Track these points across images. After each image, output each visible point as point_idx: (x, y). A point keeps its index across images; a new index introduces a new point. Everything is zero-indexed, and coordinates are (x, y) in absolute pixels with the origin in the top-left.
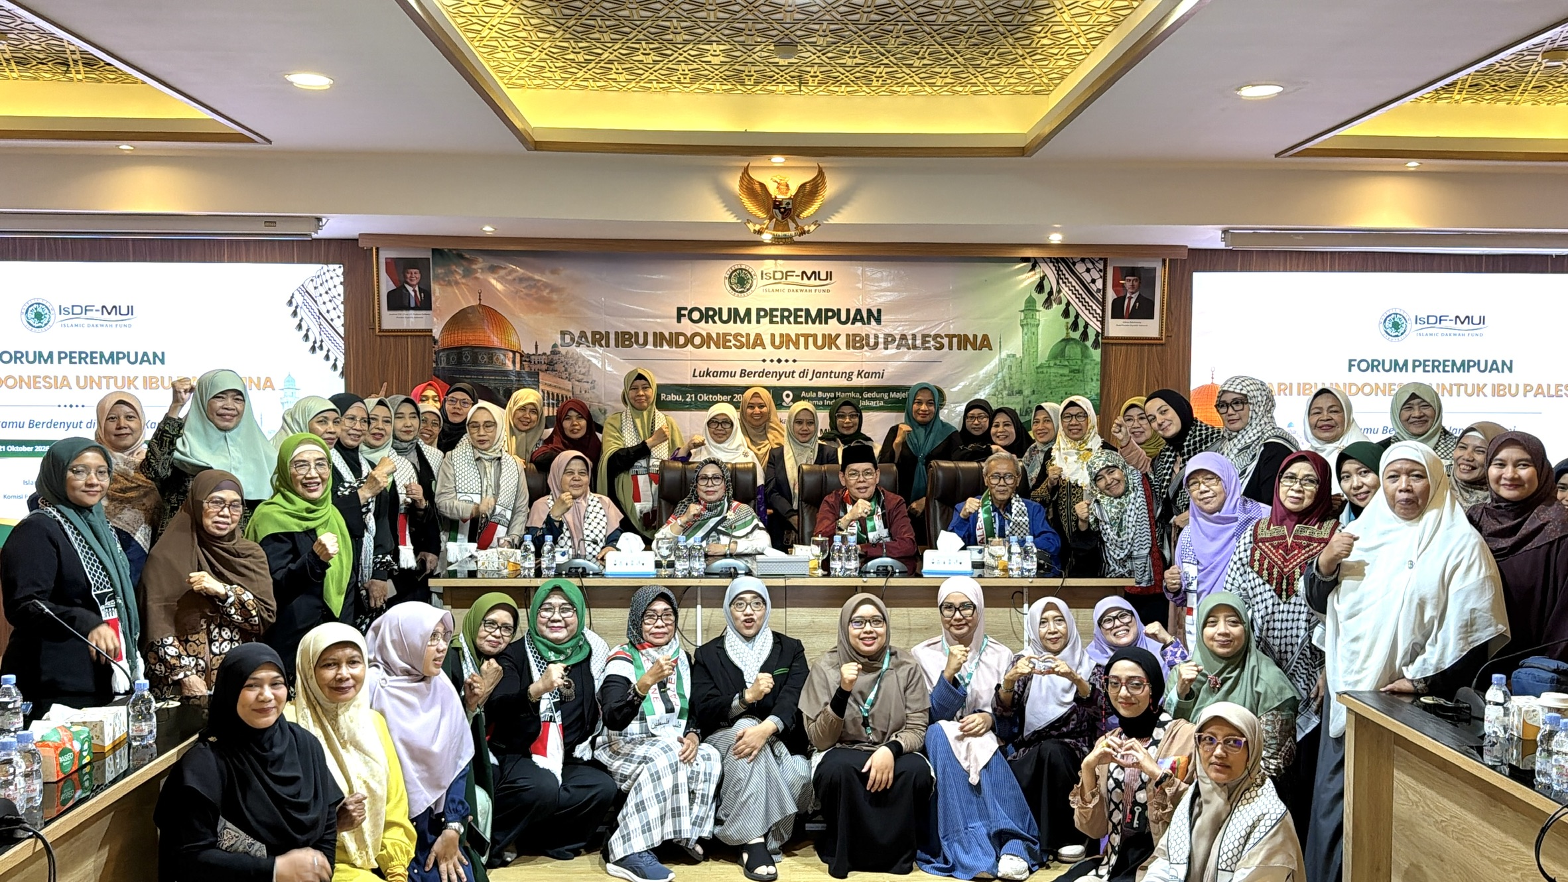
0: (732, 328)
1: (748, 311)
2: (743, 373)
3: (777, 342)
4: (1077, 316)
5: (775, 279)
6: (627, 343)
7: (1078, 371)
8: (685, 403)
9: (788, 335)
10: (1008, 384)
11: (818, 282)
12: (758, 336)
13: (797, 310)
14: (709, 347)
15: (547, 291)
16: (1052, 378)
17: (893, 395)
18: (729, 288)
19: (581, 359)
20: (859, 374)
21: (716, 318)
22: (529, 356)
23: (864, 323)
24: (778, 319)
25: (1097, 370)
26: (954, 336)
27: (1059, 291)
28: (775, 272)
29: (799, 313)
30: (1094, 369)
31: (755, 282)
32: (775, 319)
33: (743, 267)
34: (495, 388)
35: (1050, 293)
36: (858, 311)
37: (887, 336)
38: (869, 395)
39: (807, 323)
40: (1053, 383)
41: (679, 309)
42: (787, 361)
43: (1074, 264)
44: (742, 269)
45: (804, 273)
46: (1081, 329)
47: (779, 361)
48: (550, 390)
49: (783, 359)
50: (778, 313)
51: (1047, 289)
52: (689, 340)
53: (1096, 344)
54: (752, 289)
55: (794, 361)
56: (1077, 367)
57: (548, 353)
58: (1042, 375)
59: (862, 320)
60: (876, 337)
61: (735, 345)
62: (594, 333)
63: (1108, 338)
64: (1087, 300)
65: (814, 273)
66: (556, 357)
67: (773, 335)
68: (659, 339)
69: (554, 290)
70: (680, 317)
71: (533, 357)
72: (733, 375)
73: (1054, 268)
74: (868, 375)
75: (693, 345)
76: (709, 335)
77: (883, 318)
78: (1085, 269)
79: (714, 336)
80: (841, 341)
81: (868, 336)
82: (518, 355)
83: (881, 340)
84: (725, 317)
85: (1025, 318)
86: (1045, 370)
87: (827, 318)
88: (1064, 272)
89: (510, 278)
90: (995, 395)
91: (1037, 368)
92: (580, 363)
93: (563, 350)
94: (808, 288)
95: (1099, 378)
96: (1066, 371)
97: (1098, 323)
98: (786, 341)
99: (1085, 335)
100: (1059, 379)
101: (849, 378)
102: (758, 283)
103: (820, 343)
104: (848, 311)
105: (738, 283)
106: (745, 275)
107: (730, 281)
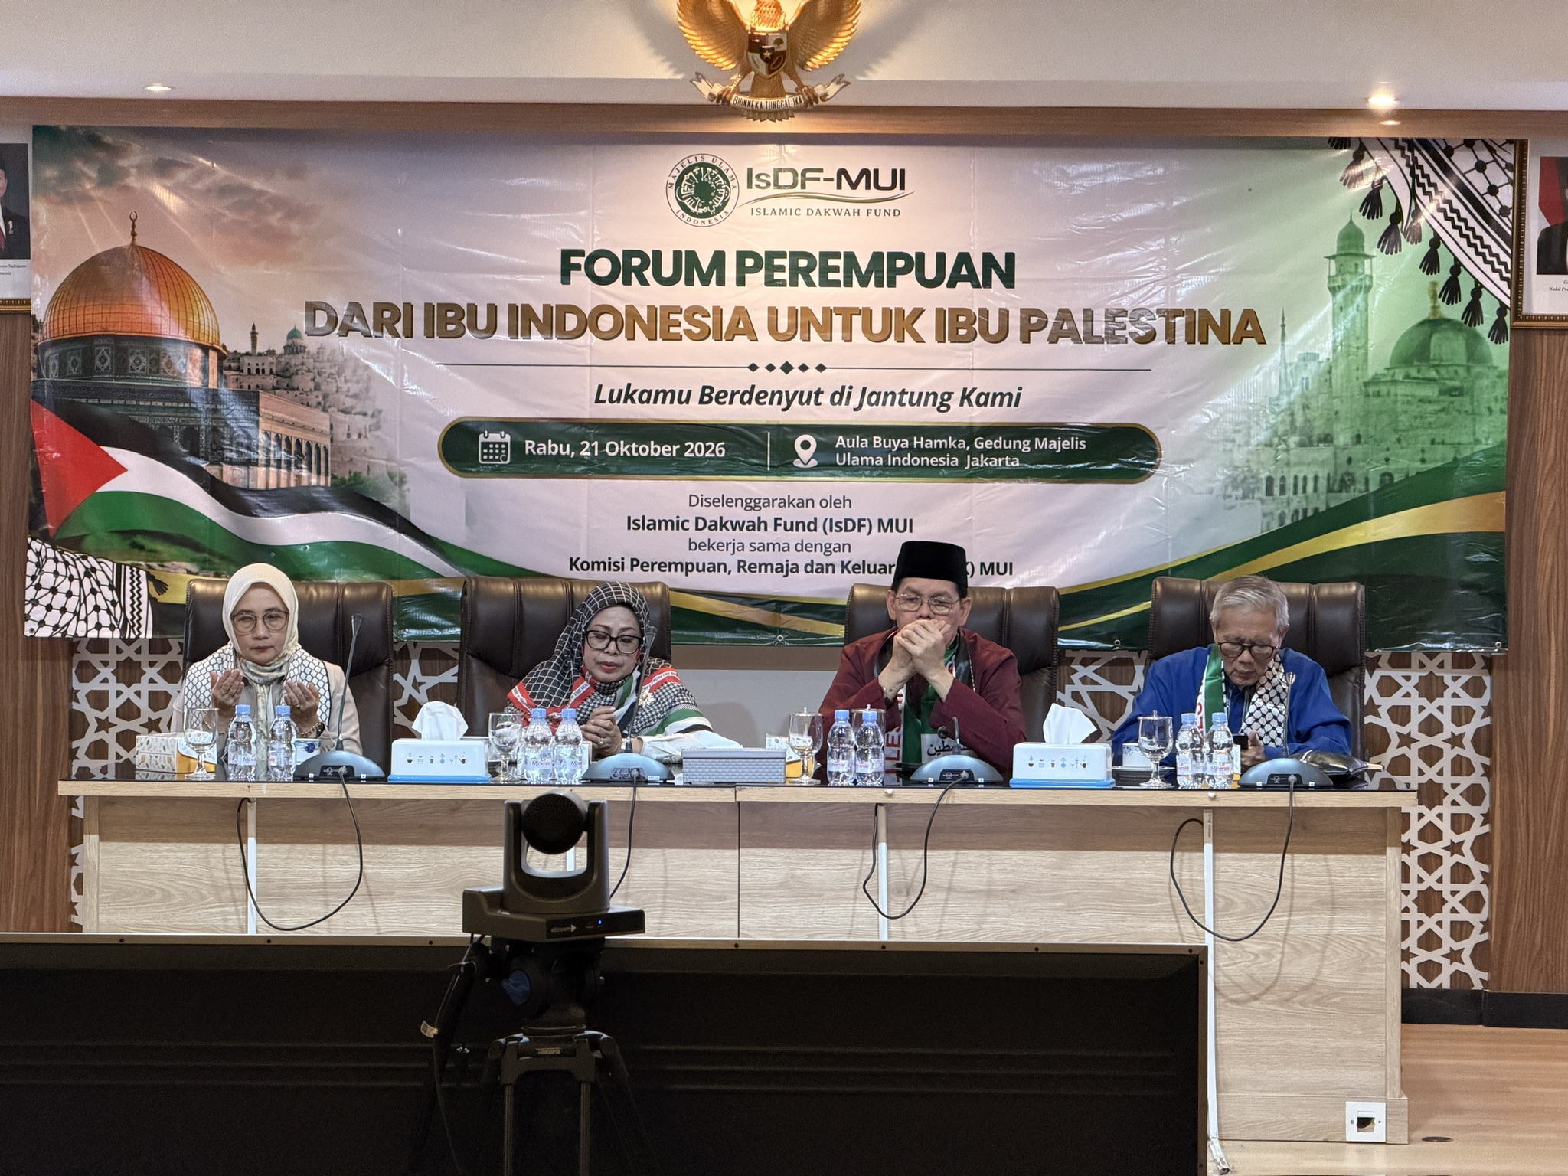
0: (682, 295)
1: (719, 258)
2: (708, 395)
3: (783, 325)
4: (1457, 268)
5: (777, 186)
6: (451, 327)
7: (1459, 392)
8: (579, 461)
9: (807, 311)
10: (1299, 420)
11: (874, 193)
12: (741, 313)
13: (826, 256)
14: (631, 337)
15: (279, 215)
16: (1400, 407)
17: (1041, 444)
18: (677, 207)
19: (352, 364)
20: (965, 397)
21: (648, 274)
22: (237, 357)
23: (976, 285)
24: (785, 276)
25: (1502, 390)
26: (1179, 313)
27: (1416, 213)
28: (777, 171)
29: (832, 262)
30: (1494, 385)
31: (734, 193)
32: (777, 276)
33: (708, 160)
34: (164, 427)
35: (1396, 217)
36: (964, 259)
37: (1027, 313)
38: (988, 444)
39: (848, 283)
40: (1402, 418)
41: (567, 255)
42: (804, 368)
43: (1449, 152)
44: (705, 165)
45: (842, 172)
46: (1466, 297)
47: (787, 368)
48: (283, 431)
49: (796, 364)
50: (785, 262)
51: (1388, 208)
52: (588, 323)
53: (1498, 332)
54: (728, 208)
55: (821, 368)
56: (1457, 383)
57: (279, 350)
58: (1376, 401)
59: (971, 277)
60: (1004, 315)
61: (688, 333)
62: (379, 308)
63: (1530, 318)
64: (1479, 231)
65: (865, 172)
66: (295, 360)
67: (773, 312)
68: (522, 319)
69: (294, 211)
70: (567, 270)
71: (246, 360)
72: (683, 398)
73: (1402, 162)
74: (986, 399)
75: (596, 331)
76: (631, 311)
77: (1019, 274)
78: (1473, 163)
79: (643, 313)
80: (926, 325)
81: (984, 312)
82: (213, 356)
83: (1015, 322)
84: (667, 271)
85: (1339, 272)
86: (1384, 389)
87: (894, 272)
88: (1427, 170)
89: (198, 186)
90: (1270, 445)
91: (1366, 384)
92: (348, 373)
93: (311, 344)
94: (851, 206)
95: (1504, 405)
96: (1431, 392)
97: (1504, 285)
98: (802, 323)
99: (1474, 312)
100: (1415, 409)
101: (943, 406)
102: (740, 195)
103: (877, 327)
104: (941, 258)
105: (696, 194)
106: (712, 177)
107: (680, 191)
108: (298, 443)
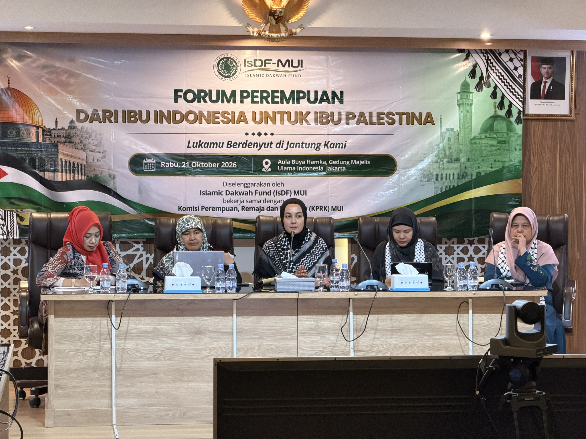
0: (220, 107)
1: (233, 93)
2: (230, 144)
3: (258, 119)
4: (503, 97)
5: (255, 66)
6: (132, 119)
7: (504, 142)
8: (181, 170)
9: (267, 113)
10: (448, 153)
11: (291, 69)
12: (242, 113)
13: (274, 92)
14: (201, 123)
15: (66, 76)
16: (483, 148)
17: (354, 162)
18: (217, 74)
19: (94, 134)
20: (326, 145)
21: (207, 99)
22: (50, 130)
23: (329, 103)
24: (258, 99)
25: (520, 141)
26: (404, 113)
27: (488, 77)
28: (255, 60)
29: (276, 94)
30: (517, 140)
31: (239, 69)
32: (256, 99)
33: (229, 56)
34: (22, 158)
35: (481, 78)
36: (325, 93)
37: (348, 114)
38: (334, 162)
39: (282, 102)
40: (484, 152)
41: (176, 91)
42: (266, 134)
43: (500, 54)
44: (228, 58)
45: (279, 61)
46: (506, 108)
47: (259, 134)
48: (68, 159)
49: (263, 133)
50: (258, 94)
51: (478, 75)
52: (185, 117)
53: (518, 120)
54: (237, 74)
55: (272, 134)
56: (503, 139)
57: (66, 128)
58: (475, 146)
59: (327, 100)
60: (340, 114)
61: (222, 121)
62: (105, 112)
63: (528, 115)
64: (511, 84)
65: (288, 61)
66: (73, 132)
67: (254, 113)
68: (159, 117)
69: (72, 74)
70: (176, 98)
71: (53, 132)
72: (220, 145)
73: (484, 58)
74: (333, 145)
75: (187, 120)
76: (200, 112)
77: (345, 99)
78: (508, 59)
79: (205, 114)
80: (311, 117)
81: (332, 113)
82: (40, 130)
83: (344, 117)
84: (214, 98)
85: (461, 98)
86: (478, 141)
87: (299, 99)
88: (492, 61)
89: (34, 65)
90: (437, 162)
91: (471, 140)
92: (93, 137)
93: (79, 125)
94: (283, 74)
95: (521, 147)
96: (494, 142)
97: (520, 103)
98: (265, 117)
99: (509, 113)
100: (489, 149)
101: (318, 148)
102: (242, 69)
103: (293, 119)
104: (316, 92)
105: (225, 69)
106: (231, 62)
107: (218, 68)
108: (74, 163)
